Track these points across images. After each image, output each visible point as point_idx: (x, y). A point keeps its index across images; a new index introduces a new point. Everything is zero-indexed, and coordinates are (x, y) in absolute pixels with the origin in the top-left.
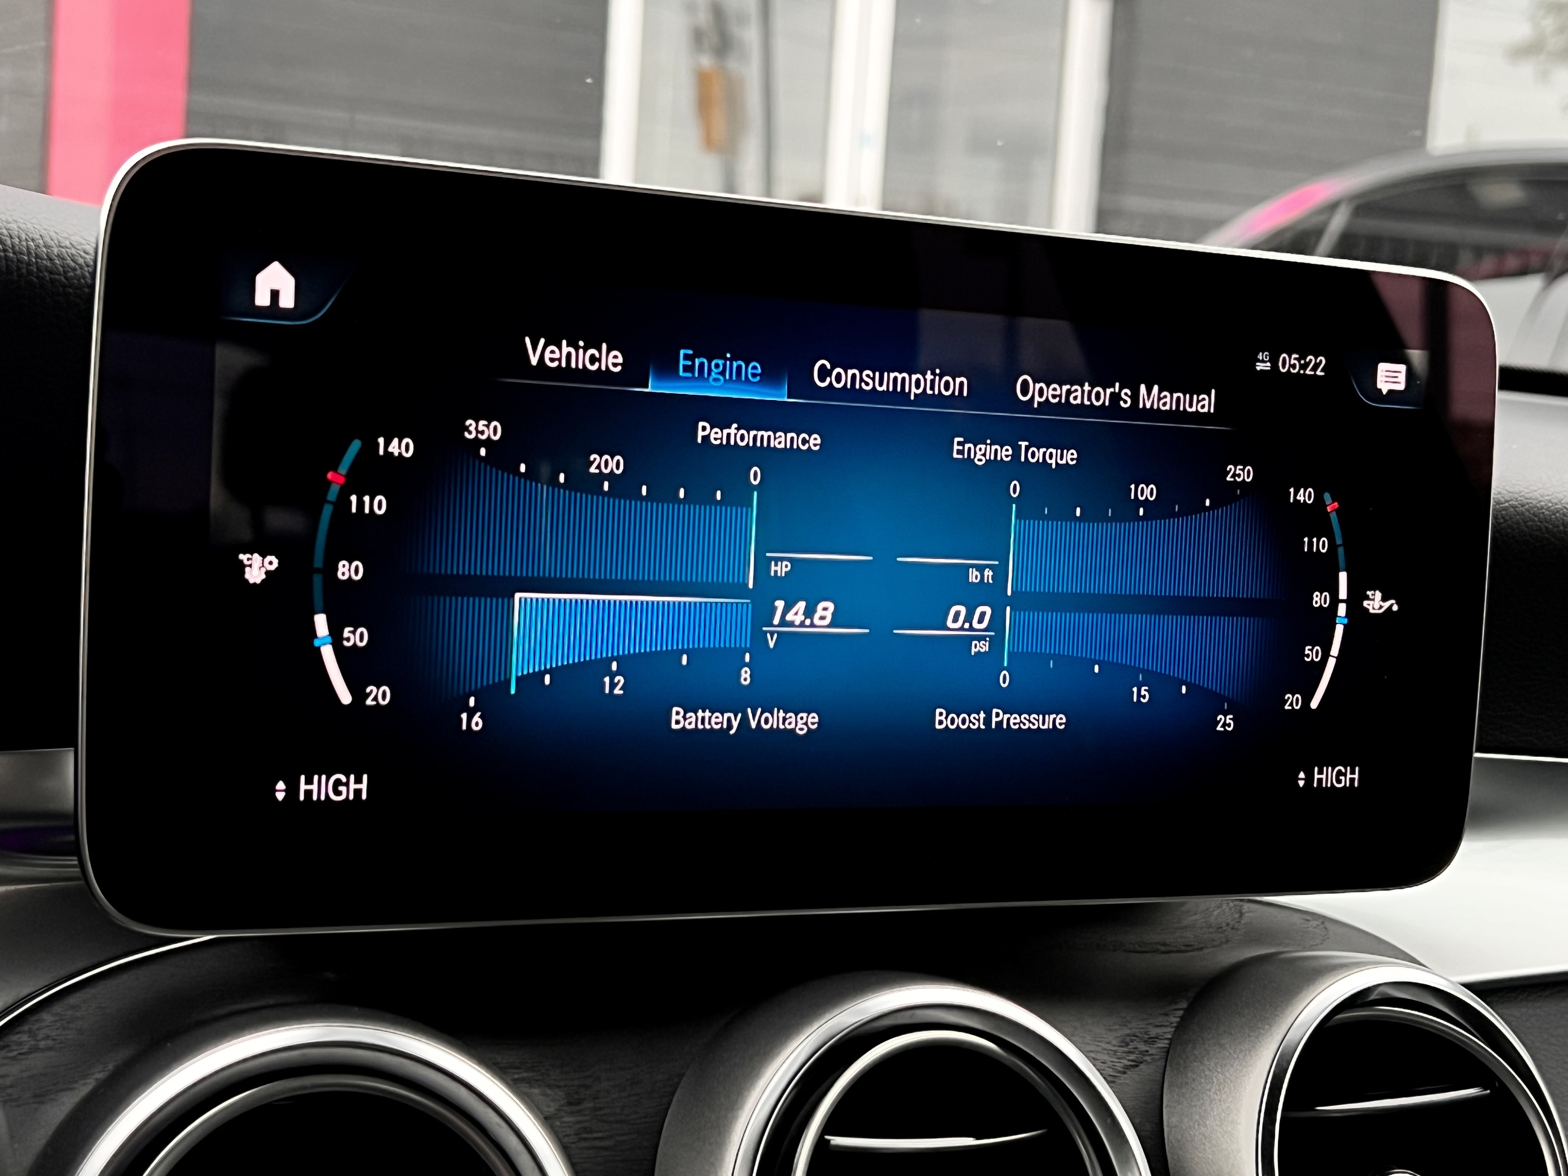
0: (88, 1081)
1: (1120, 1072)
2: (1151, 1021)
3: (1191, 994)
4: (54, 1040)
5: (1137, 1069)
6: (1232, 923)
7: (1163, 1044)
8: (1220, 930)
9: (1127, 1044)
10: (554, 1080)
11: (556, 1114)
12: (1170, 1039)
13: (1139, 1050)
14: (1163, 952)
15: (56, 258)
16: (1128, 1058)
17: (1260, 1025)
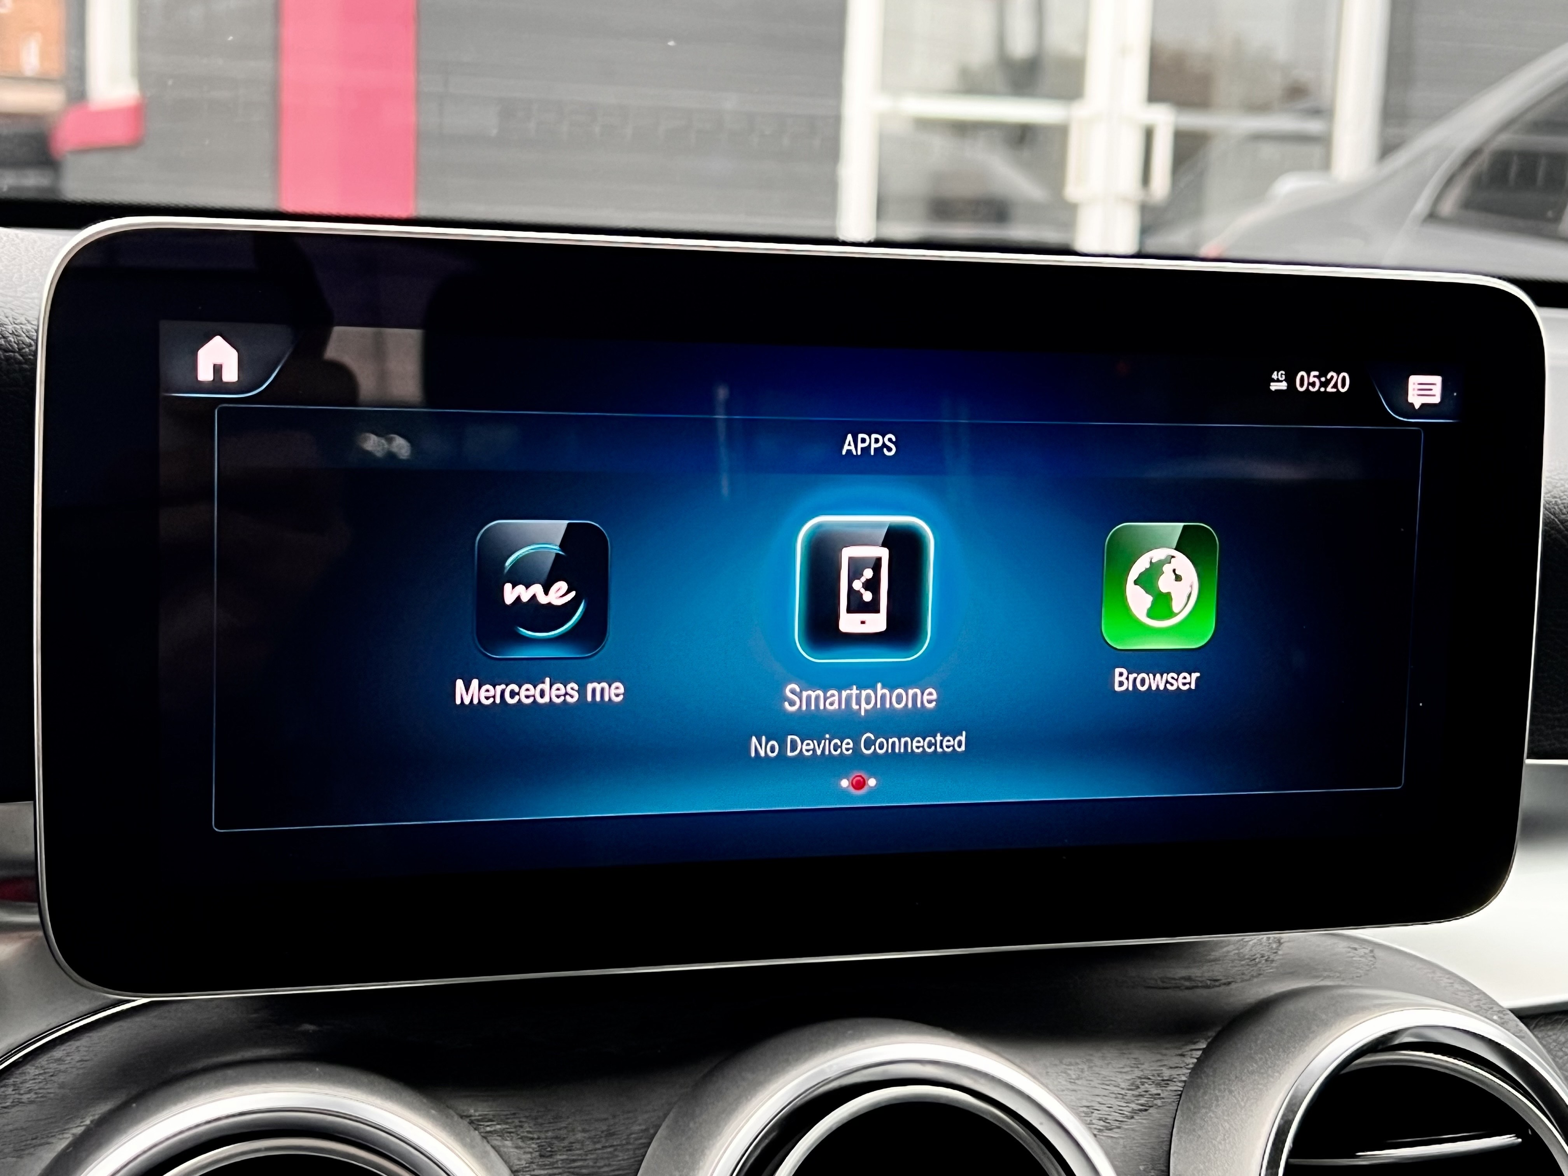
0: (65, 1136)
1: (1127, 1117)
2: (1166, 1063)
3: (1212, 1034)
4: (36, 1093)
5: (1145, 1113)
6: (1269, 954)
7: (1178, 1086)
8: (1253, 962)
9: (1138, 1087)
10: (529, 1132)
11: (526, 1167)
12: (1185, 1082)
13: (1150, 1093)
14: (1188, 988)
15: (10, 335)
16: (1137, 1102)
17: (1270, 1072)
